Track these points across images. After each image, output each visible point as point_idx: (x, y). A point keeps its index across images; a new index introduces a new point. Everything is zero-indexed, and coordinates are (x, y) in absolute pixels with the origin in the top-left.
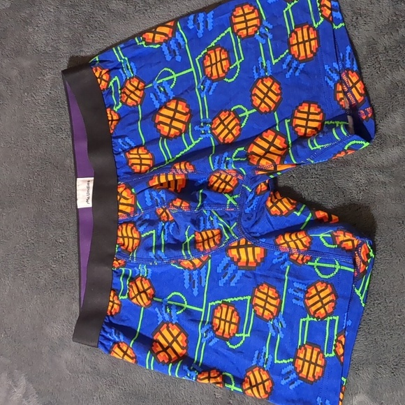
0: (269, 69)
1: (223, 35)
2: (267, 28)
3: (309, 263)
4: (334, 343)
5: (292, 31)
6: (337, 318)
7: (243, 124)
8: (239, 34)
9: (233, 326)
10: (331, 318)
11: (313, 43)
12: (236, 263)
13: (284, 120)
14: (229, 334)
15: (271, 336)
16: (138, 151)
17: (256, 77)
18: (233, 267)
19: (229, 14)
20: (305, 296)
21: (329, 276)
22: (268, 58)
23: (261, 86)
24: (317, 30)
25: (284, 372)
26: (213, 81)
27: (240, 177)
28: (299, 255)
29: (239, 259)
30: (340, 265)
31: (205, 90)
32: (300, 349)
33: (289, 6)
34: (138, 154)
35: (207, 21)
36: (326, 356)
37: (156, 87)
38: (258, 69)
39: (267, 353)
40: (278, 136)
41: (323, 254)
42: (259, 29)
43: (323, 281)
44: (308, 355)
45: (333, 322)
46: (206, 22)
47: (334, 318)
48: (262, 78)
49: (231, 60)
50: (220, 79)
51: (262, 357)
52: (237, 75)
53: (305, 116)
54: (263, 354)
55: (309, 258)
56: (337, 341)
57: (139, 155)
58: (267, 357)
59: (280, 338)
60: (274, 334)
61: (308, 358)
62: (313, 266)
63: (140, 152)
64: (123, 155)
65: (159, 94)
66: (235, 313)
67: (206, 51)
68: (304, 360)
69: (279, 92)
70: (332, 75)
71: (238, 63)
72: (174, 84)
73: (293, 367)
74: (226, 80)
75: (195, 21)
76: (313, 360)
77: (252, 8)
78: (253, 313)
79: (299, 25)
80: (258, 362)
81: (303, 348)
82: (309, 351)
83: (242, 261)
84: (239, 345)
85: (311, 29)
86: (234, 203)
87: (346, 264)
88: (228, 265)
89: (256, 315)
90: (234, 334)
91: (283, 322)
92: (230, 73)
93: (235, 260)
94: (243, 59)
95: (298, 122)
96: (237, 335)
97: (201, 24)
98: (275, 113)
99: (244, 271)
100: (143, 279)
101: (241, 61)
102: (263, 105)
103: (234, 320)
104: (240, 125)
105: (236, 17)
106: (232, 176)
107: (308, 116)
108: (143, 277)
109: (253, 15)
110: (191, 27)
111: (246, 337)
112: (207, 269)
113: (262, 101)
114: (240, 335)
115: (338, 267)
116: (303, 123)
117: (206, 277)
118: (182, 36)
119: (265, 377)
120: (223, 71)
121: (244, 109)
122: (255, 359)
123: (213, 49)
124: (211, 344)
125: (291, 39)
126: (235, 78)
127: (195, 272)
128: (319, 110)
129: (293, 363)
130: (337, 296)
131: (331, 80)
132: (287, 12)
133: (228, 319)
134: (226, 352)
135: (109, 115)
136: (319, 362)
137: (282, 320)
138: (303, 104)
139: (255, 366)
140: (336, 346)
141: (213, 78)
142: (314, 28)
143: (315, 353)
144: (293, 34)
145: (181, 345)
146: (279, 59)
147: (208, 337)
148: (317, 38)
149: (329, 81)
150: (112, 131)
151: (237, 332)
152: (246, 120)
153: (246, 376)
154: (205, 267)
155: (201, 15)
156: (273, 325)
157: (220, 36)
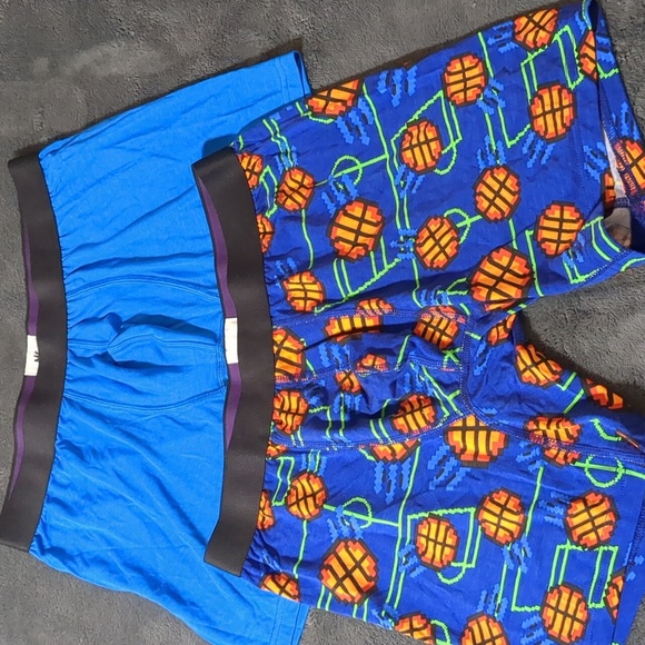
0: (501, 153)
1: (431, 102)
2: (495, 89)
3: (578, 464)
4: (606, 587)
5: (534, 95)
6: (615, 550)
7: (463, 239)
8: (453, 99)
9: (447, 551)
10: (606, 548)
11: (567, 112)
12: (457, 457)
13: (523, 231)
14: (442, 561)
15: (508, 570)
16: (300, 279)
17: (482, 167)
18: (453, 461)
19: (441, 71)
20: (566, 513)
21: (607, 485)
22: (498, 137)
23: (490, 181)
24: (573, 93)
25: (525, 625)
26: (418, 174)
27: (461, 320)
28: (559, 451)
29: (464, 450)
30: (625, 468)
31: (407, 188)
32: (552, 592)
33: (531, 57)
34: (301, 283)
35: (406, 81)
36: (591, 606)
37: (331, 184)
38: (484, 155)
39: (500, 596)
40: (517, 257)
41: (597, 450)
42: (483, 91)
43: (598, 491)
44: (564, 602)
45: (607, 555)
46: (405, 83)
47: (611, 548)
48: (491, 169)
49: (443, 140)
50: (428, 170)
51: (492, 601)
52: (453, 163)
53: (556, 225)
54: (493, 596)
55: (576, 457)
56: (610, 584)
57: (303, 284)
58: (499, 601)
59: (522, 573)
60: (512, 566)
61: (562, 607)
62: (583, 469)
63: (304, 280)
64: (278, 284)
65: (336, 193)
66: (451, 531)
67: (405, 127)
68: (556, 610)
69: (517, 189)
70: (595, 160)
71: (453, 145)
72: (359, 179)
73: (540, 619)
74: (437, 171)
75: (389, 82)
76: (571, 612)
77: (476, 60)
78: (480, 532)
79: (545, 85)
80: (486, 608)
81: (555, 591)
82: (565, 595)
83: (467, 452)
84: (456, 580)
85: (565, 92)
86: (456, 360)
87: (633, 466)
88: (446, 458)
89: (484, 536)
90: (449, 563)
91: (528, 549)
92: (442, 161)
93: (458, 451)
94: (460, 138)
95: (546, 234)
96: (453, 564)
97: (398, 87)
98: (511, 221)
99: (469, 470)
100: (312, 476)
101: (457, 141)
102: (493, 209)
103: (450, 541)
104: (458, 240)
105: (450, 74)
106: (450, 320)
107: (561, 226)
108: (311, 472)
109: (476, 71)
110: (382, 92)
111: (467, 569)
112: (412, 463)
113: (492, 202)
114: (459, 564)
115: (621, 471)
116: (554, 236)
117: (409, 476)
118: (368, 105)
119: (496, 632)
120: (433, 158)
121: (464, 215)
122: (482, 602)
123: (417, 123)
124: (413, 575)
125: (533, 107)
126: (450, 167)
127: (393, 468)
128: (578, 215)
129: (540, 613)
130: (617, 517)
131: (594, 169)
132: (527, 66)
133: (440, 539)
134: (436, 589)
135: (260, 225)
136: (580, 615)
137: (526, 545)
138: (553, 206)
139: (482, 614)
140: (608, 592)
141: (418, 169)
142: (569, 90)
143: (574, 600)
144: (536, 99)
145: (368, 573)
146: (517, 139)
147: (409, 564)
148: (574, 105)
149: (590, 170)
150: (264, 250)
151: (454, 560)
152: (466, 232)
153: (466, 627)
154: (410, 459)
155: (399, 73)
156: (511, 552)
157: (427, 104)
